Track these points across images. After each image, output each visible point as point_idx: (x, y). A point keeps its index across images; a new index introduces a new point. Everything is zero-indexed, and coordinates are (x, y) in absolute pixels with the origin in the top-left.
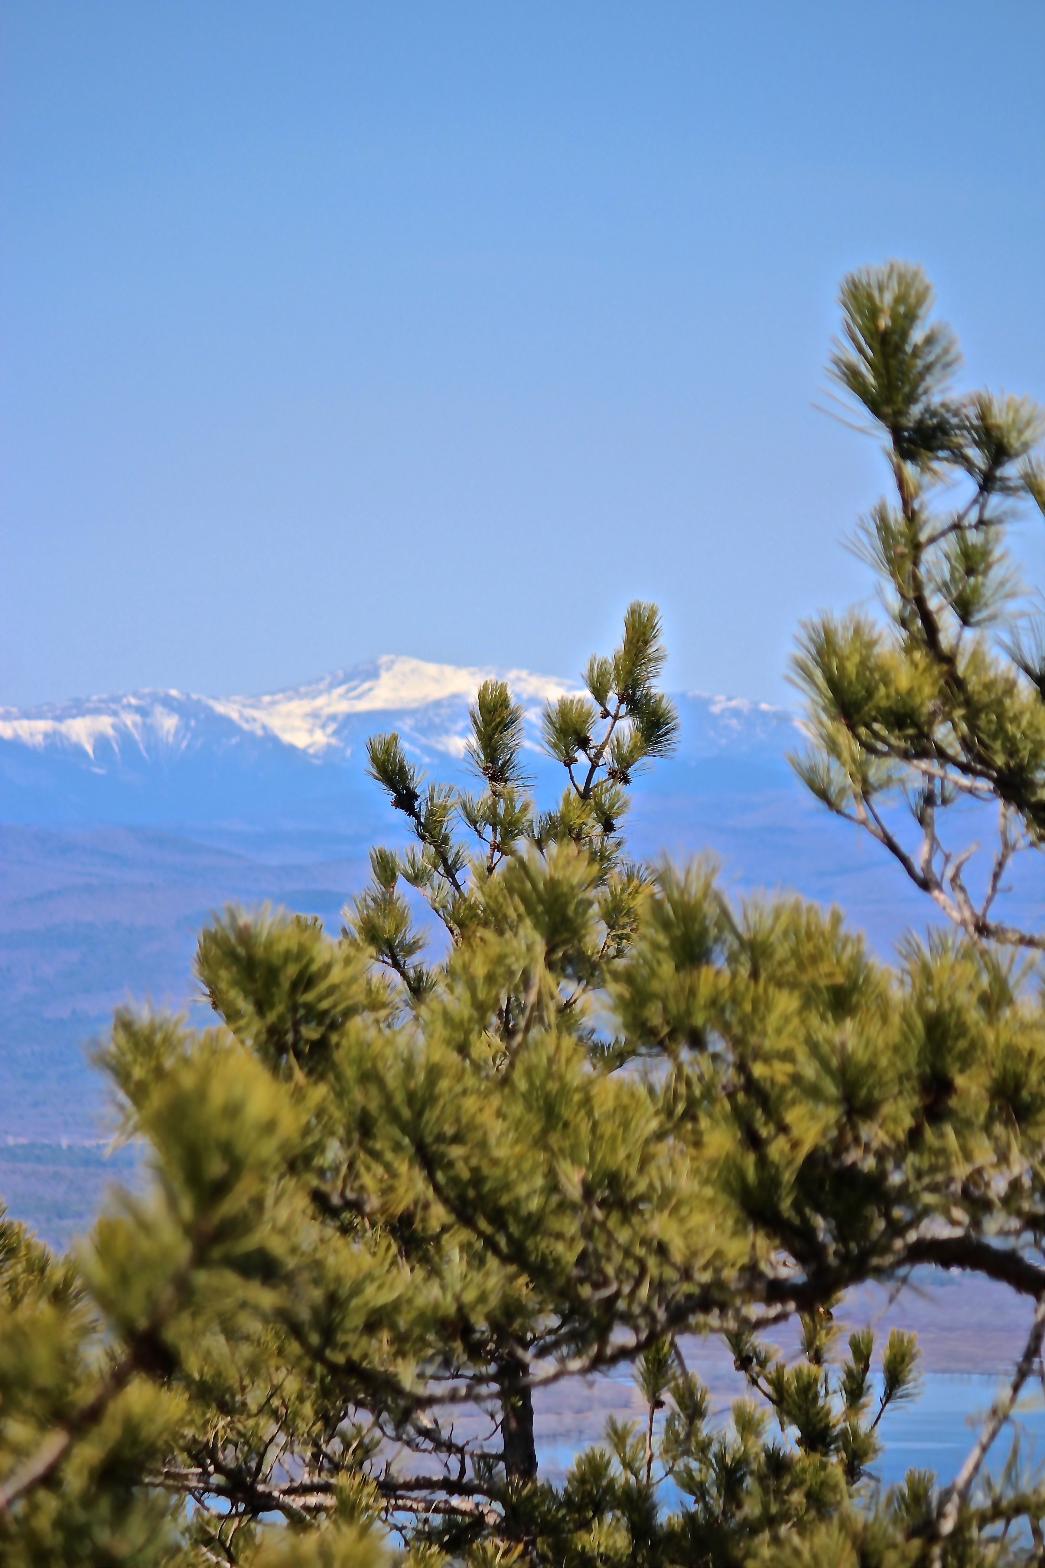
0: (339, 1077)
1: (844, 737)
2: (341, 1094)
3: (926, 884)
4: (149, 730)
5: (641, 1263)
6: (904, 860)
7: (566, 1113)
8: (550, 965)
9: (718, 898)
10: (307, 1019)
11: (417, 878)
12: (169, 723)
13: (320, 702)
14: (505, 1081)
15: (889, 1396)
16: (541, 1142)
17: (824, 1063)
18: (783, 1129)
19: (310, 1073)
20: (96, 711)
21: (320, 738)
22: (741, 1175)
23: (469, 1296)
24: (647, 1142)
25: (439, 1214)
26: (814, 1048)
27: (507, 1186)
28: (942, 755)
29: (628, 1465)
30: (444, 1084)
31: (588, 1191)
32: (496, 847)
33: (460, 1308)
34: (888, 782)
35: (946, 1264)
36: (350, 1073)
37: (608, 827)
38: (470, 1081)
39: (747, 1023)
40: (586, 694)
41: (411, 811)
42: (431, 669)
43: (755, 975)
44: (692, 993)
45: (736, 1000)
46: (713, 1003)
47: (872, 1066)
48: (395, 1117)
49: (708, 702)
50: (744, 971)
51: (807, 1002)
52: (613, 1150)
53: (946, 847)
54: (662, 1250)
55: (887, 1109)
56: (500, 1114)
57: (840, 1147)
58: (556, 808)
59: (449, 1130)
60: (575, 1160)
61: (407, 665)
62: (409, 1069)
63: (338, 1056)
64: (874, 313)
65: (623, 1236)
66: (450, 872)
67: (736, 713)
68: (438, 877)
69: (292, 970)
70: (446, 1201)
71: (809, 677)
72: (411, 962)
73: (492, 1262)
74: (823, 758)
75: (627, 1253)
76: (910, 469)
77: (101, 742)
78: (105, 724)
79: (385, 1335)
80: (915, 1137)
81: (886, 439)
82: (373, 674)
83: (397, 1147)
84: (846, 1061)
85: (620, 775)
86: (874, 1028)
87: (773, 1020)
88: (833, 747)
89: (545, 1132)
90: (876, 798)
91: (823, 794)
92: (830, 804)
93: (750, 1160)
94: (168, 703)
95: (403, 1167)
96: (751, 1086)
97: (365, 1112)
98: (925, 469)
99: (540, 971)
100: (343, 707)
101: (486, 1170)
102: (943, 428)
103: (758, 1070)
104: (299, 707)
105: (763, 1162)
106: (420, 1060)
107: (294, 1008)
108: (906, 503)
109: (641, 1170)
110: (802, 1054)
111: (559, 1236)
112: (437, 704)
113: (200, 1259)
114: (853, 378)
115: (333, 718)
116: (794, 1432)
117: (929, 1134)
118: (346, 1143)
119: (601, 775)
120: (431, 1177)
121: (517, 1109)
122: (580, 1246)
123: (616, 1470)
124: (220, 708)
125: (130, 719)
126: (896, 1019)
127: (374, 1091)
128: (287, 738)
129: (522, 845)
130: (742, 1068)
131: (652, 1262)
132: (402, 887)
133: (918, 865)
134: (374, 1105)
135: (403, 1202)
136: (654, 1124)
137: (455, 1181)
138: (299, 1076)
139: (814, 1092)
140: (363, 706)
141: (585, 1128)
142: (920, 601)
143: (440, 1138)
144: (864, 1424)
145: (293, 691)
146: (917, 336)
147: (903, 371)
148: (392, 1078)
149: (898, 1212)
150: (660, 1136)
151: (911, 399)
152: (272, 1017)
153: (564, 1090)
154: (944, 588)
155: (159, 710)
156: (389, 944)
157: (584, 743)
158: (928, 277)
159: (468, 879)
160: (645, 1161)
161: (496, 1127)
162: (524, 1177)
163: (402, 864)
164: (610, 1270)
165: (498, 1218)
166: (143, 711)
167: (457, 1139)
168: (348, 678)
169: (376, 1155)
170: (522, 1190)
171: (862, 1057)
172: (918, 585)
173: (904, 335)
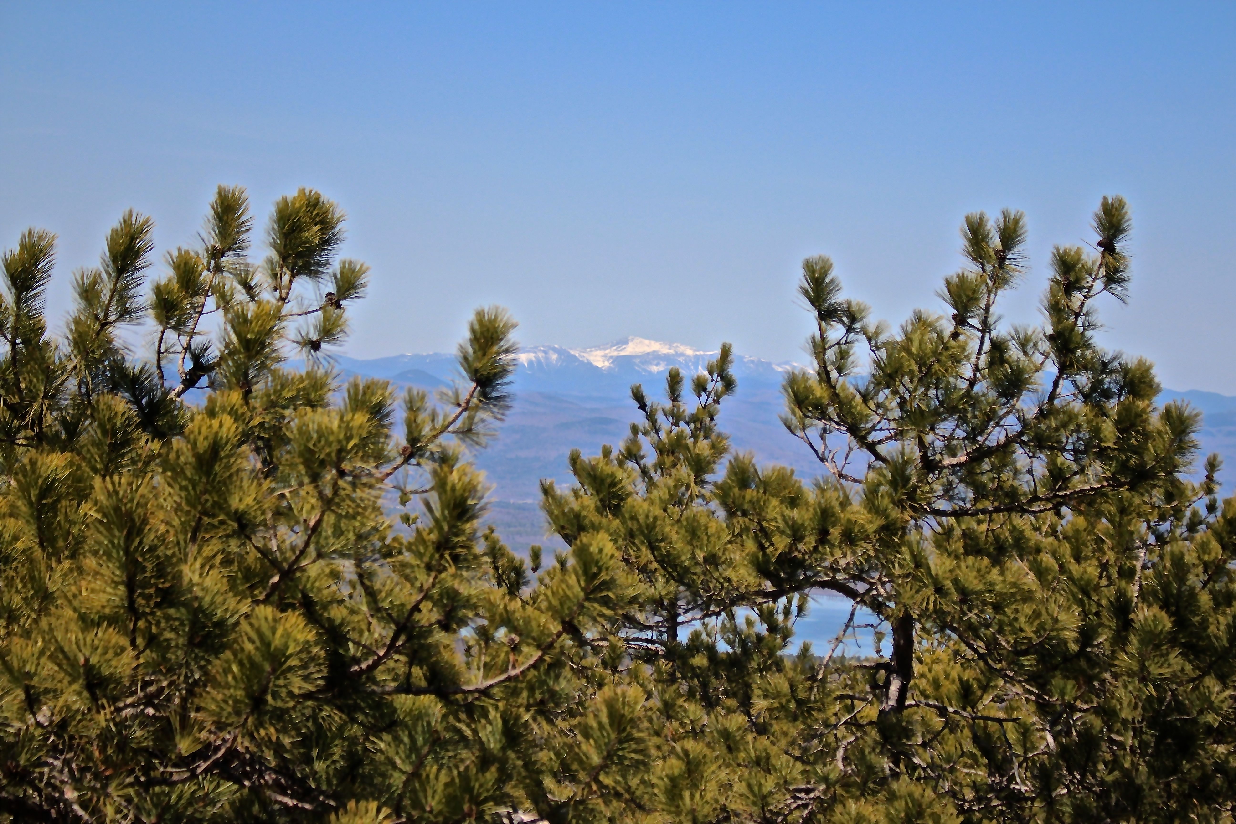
0: (623, 517)
1: (797, 410)
2: (624, 522)
3: (823, 460)
4: (547, 359)
5: (722, 584)
6: (816, 451)
7: (699, 533)
8: (695, 483)
9: (753, 466)
10: (613, 498)
11: (645, 433)
12: (554, 357)
13: (607, 351)
14: (679, 521)
15: (798, 615)
16: (690, 543)
17: (786, 523)
18: (772, 544)
19: (614, 515)
20: (529, 351)
21: (607, 364)
22: (757, 558)
23: (664, 593)
24: (726, 544)
25: (655, 565)
26: (783, 516)
27: (679, 557)
28: (830, 419)
29: (708, 635)
30: (659, 522)
31: (706, 560)
32: (673, 424)
33: (661, 596)
34: (811, 425)
35: (823, 587)
36: (627, 516)
37: (712, 419)
38: (668, 521)
39: (762, 509)
40: (706, 373)
41: (645, 410)
42: (647, 342)
43: (765, 493)
44: (744, 497)
45: (758, 501)
46: (750, 501)
47: (803, 525)
48: (642, 533)
49: (743, 357)
50: (761, 491)
51: (782, 502)
52: (714, 547)
53: (830, 447)
54: (729, 580)
55: (807, 539)
56: (677, 533)
57: (791, 552)
58: (694, 411)
59: (660, 538)
60: (701, 549)
61: (638, 340)
62: (647, 517)
63: (624, 509)
64: (813, 272)
65: (716, 575)
66: (657, 432)
67: (752, 362)
68: (653, 434)
69: (609, 480)
70: (657, 561)
71: (787, 391)
72: (642, 462)
73: (672, 581)
74: (790, 416)
75: (717, 581)
76: (823, 324)
77: (530, 363)
78: (532, 356)
79: (636, 606)
80: (816, 548)
81: (817, 314)
82: (626, 342)
83: (643, 543)
84: (794, 522)
85: (717, 401)
86: (803, 512)
87: (771, 507)
88: (794, 413)
89: (691, 539)
90: (807, 431)
91: (789, 428)
92: (792, 432)
93: (760, 554)
94: (555, 350)
95: (644, 549)
96: (762, 529)
97: (631, 530)
98: (829, 324)
99: (692, 484)
100: (615, 354)
101: (672, 551)
102: (835, 310)
103: (764, 524)
104: (600, 353)
105: (765, 554)
106: (651, 515)
107: (609, 493)
108: (822, 336)
109: (724, 554)
110: (779, 520)
111: (695, 574)
112: (648, 354)
113: (587, 599)
114: (806, 292)
115: (611, 357)
116: (765, 626)
117: (820, 548)
118: (624, 539)
119: (710, 401)
120: (653, 553)
121: (683, 531)
122: (702, 577)
123: (704, 636)
124: (572, 352)
125: (541, 355)
126: (811, 509)
127: (635, 523)
128: (595, 364)
129: (682, 424)
130: (759, 523)
131: (726, 585)
132: (640, 435)
133: (820, 453)
134: (635, 527)
135: (643, 561)
136: (728, 538)
137: (662, 555)
138: (610, 516)
139: (783, 532)
140: (622, 354)
141: (705, 538)
142: (825, 367)
143: (657, 540)
144: (789, 624)
145: (598, 347)
146: (827, 280)
147: (823, 290)
148: (641, 518)
149: (809, 573)
150: (730, 542)
151: (824, 301)
152: (601, 496)
153: (699, 525)
154: (833, 363)
155: (551, 352)
156: (635, 456)
157: (705, 390)
158: (833, 260)
159: (663, 435)
160: (725, 550)
161: (675, 537)
162: (685, 554)
163: (641, 428)
164: (711, 586)
165: (675, 567)
166: (544, 352)
167: (662, 541)
168: (617, 344)
169: (634, 543)
170: (683, 558)
171: (800, 522)
172: (825, 362)
173: (824, 279)
